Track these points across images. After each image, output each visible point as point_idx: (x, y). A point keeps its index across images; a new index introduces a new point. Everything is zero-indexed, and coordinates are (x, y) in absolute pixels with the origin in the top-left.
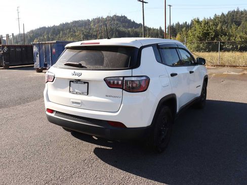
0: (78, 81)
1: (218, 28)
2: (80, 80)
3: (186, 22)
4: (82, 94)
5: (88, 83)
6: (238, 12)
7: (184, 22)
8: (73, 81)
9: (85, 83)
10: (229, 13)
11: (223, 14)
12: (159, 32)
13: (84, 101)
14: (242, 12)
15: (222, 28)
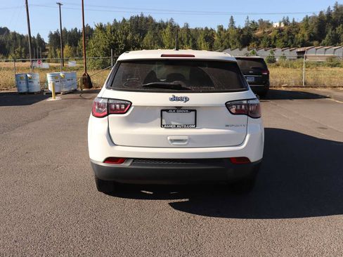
0: (178, 109)
1: (128, 38)
2: (181, 107)
3: (76, 29)
4: (187, 126)
5: (195, 111)
6: (142, 18)
7: (74, 28)
8: (167, 111)
9: (190, 111)
10: (131, 18)
11: (124, 20)
12: (37, 42)
13: (192, 136)
14: (147, 18)
15: (132, 37)
